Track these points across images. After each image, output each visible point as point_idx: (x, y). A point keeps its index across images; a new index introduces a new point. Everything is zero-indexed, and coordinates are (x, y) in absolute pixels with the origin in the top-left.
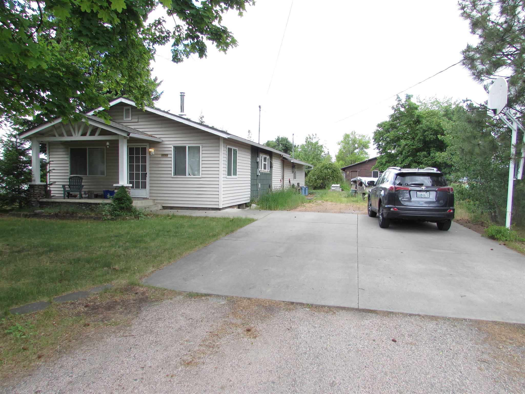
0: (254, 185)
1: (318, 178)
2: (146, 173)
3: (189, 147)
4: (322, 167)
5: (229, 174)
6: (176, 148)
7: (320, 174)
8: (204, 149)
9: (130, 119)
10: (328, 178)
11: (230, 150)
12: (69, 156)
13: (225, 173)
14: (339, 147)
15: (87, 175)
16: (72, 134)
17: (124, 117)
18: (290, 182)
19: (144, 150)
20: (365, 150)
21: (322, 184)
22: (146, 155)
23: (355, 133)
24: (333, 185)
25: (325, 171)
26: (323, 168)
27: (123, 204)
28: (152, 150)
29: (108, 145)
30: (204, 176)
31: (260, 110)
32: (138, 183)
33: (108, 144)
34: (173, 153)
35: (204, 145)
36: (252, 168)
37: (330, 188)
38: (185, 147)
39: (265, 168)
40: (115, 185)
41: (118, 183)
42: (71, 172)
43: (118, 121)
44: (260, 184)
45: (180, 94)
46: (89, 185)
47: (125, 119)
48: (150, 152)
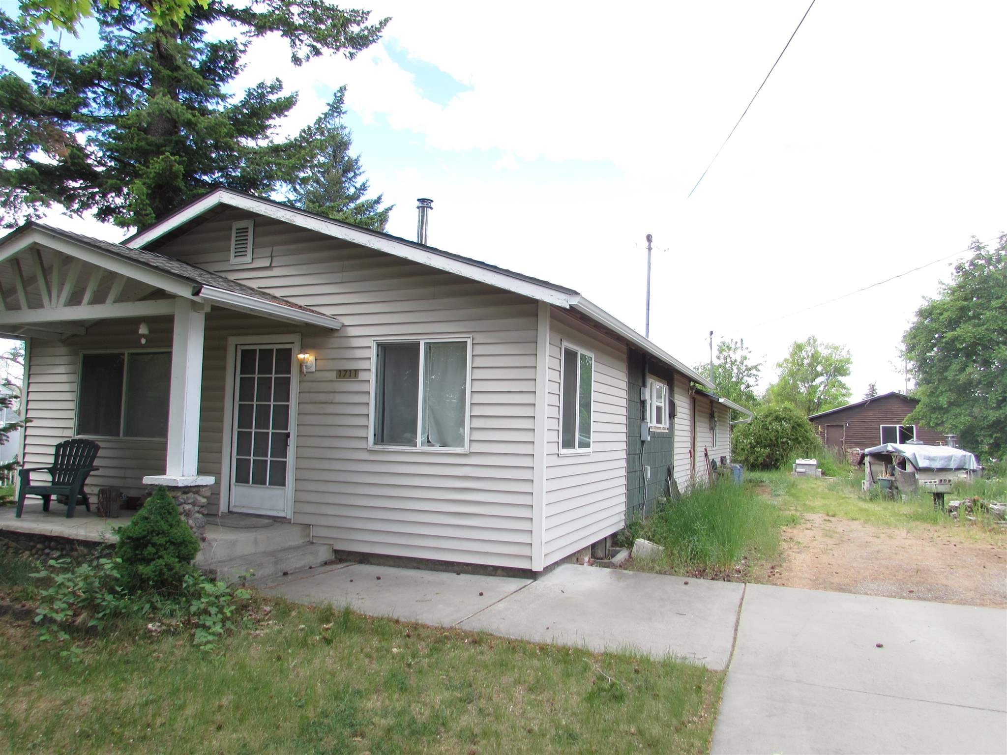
0: (634, 472)
1: (758, 443)
2: (288, 435)
3: (428, 345)
4: (767, 416)
5: (568, 443)
6: (387, 351)
7: (763, 433)
8: (479, 350)
9: (248, 259)
10: (782, 443)
11: (570, 357)
12: (75, 378)
13: (553, 436)
14: (779, 371)
15: (118, 435)
16: (41, 300)
17: (232, 254)
18: (706, 455)
19: (285, 357)
20: (840, 378)
21: (768, 456)
22: (289, 373)
23: (815, 342)
24: (798, 461)
25: (776, 426)
26: (769, 419)
27: (147, 561)
28: (308, 357)
29: (144, 336)
30: (476, 448)
31: (650, 249)
32: (260, 466)
33: (143, 330)
34: (373, 365)
35: (479, 338)
36: (629, 418)
37: (791, 469)
38: (415, 347)
39: (659, 421)
40: (148, 480)
41: (162, 471)
42: (79, 425)
43: (213, 268)
44: (649, 468)
45: (418, 204)
46: (121, 468)
47: (233, 260)
48: (301, 364)
